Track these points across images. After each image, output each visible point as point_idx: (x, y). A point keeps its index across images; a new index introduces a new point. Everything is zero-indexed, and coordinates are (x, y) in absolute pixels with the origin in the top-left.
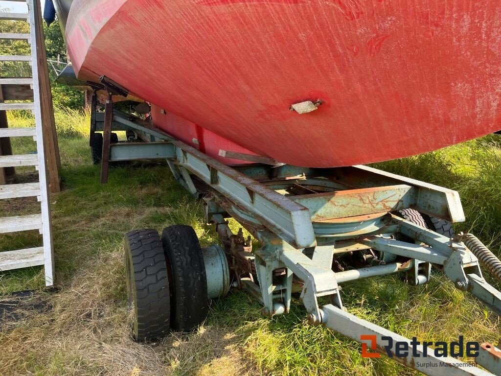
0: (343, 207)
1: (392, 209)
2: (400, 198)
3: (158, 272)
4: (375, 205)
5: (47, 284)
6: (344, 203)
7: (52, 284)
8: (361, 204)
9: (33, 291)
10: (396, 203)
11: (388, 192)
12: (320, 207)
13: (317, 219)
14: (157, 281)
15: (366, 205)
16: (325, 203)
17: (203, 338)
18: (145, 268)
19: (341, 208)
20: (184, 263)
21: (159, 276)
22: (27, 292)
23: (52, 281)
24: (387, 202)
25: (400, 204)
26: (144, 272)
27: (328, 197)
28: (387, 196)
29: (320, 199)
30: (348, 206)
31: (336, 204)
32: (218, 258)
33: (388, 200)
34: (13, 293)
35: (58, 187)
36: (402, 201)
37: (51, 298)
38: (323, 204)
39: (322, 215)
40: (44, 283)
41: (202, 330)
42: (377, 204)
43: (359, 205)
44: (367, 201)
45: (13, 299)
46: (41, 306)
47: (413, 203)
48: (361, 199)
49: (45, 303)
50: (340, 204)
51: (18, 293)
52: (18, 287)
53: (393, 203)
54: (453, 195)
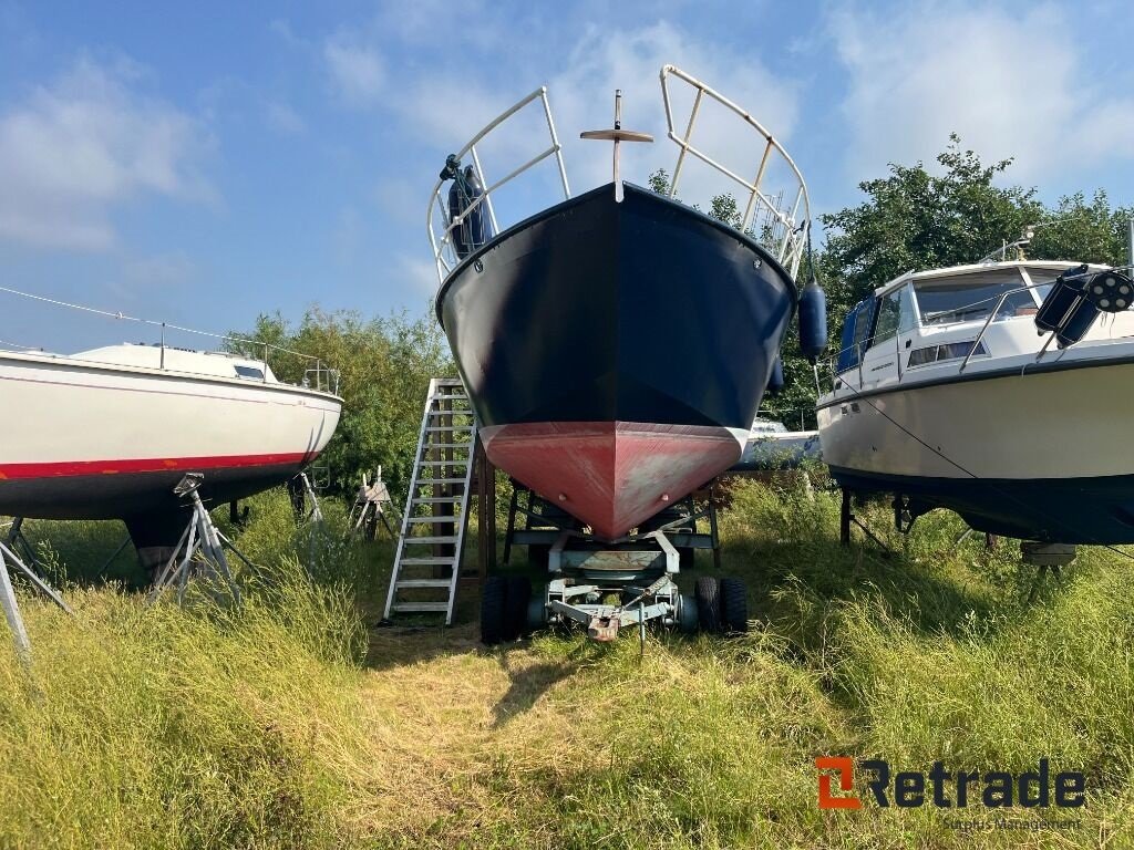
0: (604, 561)
1: (647, 567)
2: (653, 560)
4: (631, 562)
5: (447, 621)
7: (450, 622)
8: (619, 561)
9: (438, 626)
10: (649, 563)
11: (641, 554)
12: (587, 559)
13: (585, 566)
15: (623, 561)
19: (602, 561)
22: (434, 626)
23: (450, 620)
24: (641, 561)
27: (592, 553)
31: (598, 558)
34: (426, 625)
36: (655, 562)
37: (446, 630)
38: (589, 557)
39: (589, 564)
40: (445, 620)
42: (633, 562)
43: (617, 560)
44: (624, 559)
50: (602, 558)
51: (429, 626)
53: (647, 562)
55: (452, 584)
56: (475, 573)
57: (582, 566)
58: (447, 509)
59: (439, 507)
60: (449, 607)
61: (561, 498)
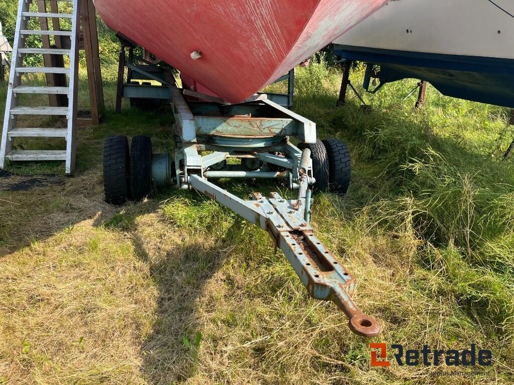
0: (236, 128)
1: (277, 134)
2: (284, 127)
3: (118, 158)
4: (262, 129)
5: (66, 172)
6: (237, 125)
7: (69, 172)
8: (251, 128)
9: (57, 175)
10: (280, 130)
11: (273, 121)
12: (219, 125)
13: (216, 133)
14: (117, 163)
15: (255, 129)
16: (222, 123)
17: (145, 204)
18: (110, 154)
19: (235, 128)
20: (135, 156)
21: (118, 160)
22: (53, 175)
23: (69, 170)
24: (272, 128)
25: (284, 131)
26: (109, 157)
27: (224, 119)
28: (272, 124)
29: (218, 120)
30: (240, 127)
31: (231, 124)
32: (165, 159)
33: (273, 127)
34: (45, 175)
35: (98, 122)
36: (285, 130)
37: (67, 180)
38: (220, 124)
39: (220, 131)
40: (65, 170)
41: (146, 200)
42: (264, 129)
43: (249, 127)
44: (256, 126)
45: (44, 178)
46: (60, 183)
47: (295, 132)
48: (251, 124)
49: (62, 181)
50: (234, 125)
51: (48, 175)
52: (49, 172)
53: (277, 130)
54: (310, 125)
55: (67, 134)
56: (87, 113)
57: (213, 132)
58: (58, 61)
59: (49, 59)
60: (66, 156)
61: (194, 55)
